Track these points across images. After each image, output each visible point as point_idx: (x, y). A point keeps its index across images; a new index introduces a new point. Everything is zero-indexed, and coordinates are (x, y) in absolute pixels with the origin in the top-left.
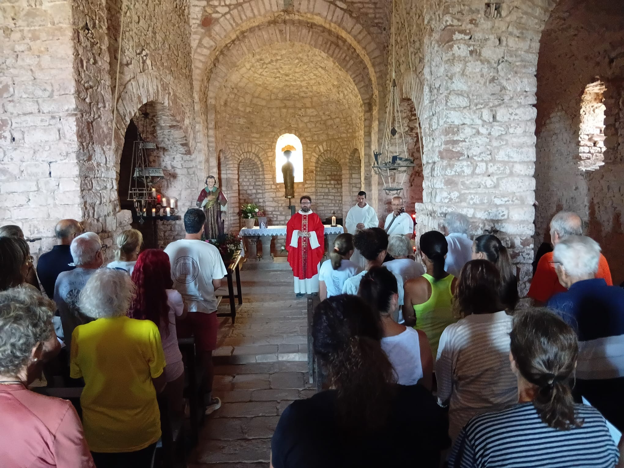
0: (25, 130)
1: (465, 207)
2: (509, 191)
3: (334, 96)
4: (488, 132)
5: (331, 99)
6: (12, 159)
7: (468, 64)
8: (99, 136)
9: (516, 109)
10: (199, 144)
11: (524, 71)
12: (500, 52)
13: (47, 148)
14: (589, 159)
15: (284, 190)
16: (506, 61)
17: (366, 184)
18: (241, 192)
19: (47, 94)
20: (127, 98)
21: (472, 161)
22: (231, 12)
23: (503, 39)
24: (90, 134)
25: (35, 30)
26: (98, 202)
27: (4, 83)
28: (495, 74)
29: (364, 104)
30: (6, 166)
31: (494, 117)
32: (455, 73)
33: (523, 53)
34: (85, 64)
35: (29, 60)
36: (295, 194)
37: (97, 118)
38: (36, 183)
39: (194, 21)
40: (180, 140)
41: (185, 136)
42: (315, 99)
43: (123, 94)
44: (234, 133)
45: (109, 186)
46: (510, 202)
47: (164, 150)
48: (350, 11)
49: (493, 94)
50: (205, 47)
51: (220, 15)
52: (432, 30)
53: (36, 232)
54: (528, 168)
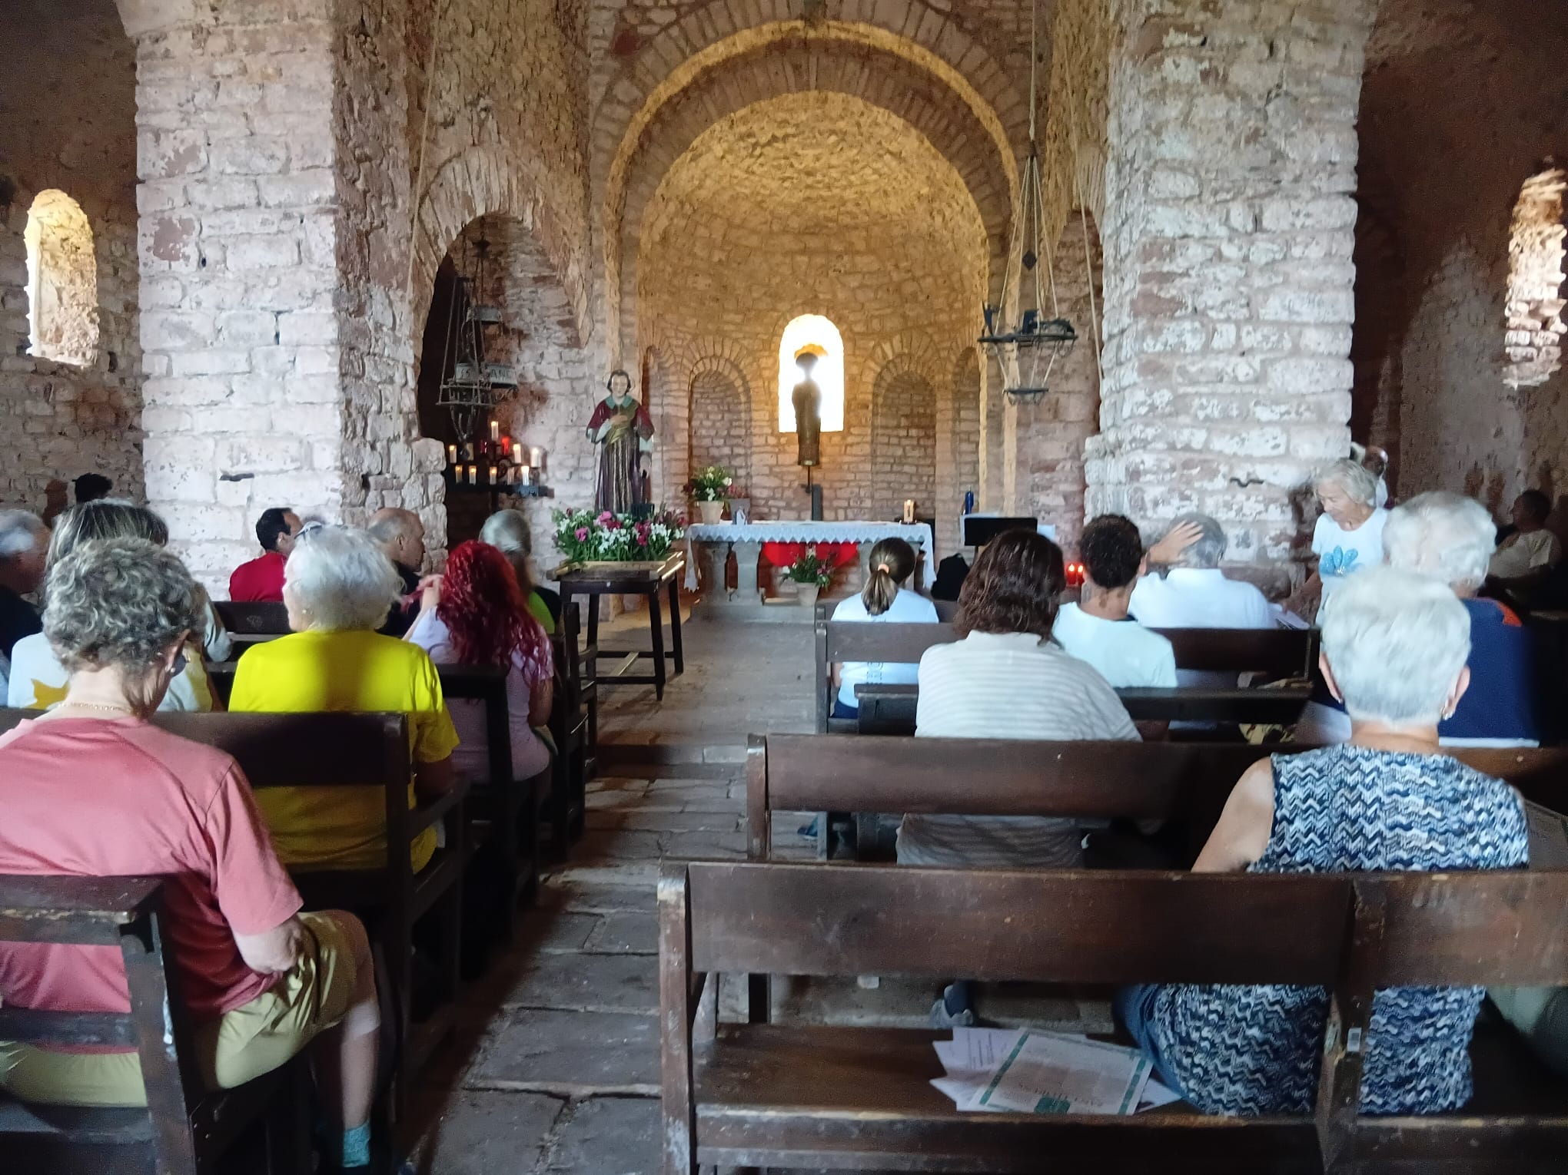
0: (229, 242)
1: (1187, 426)
2: (1290, 389)
3: (922, 223)
4: (1241, 255)
5: (913, 231)
6: (199, 304)
7: (1198, 101)
8: (381, 264)
9: (1308, 202)
10: (598, 326)
11: (1327, 116)
12: (1270, 73)
13: (273, 281)
14: (1531, 360)
15: (797, 448)
16: (1287, 94)
17: (989, 427)
18: (695, 452)
19: (276, 166)
20: (443, 196)
21: (1205, 321)
22: (682, 21)
23: (1281, 45)
24: (363, 258)
25: (258, 31)
26: (374, 408)
27: (189, 142)
28: (1260, 124)
29: (990, 236)
30: (186, 319)
31: (1257, 221)
32: (1167, 122)
33: (1325, 75)
34: (356, 106)
35: (242, 94)
36: (824, 460)
37: (377, 228)
38: (246, 355)
39: (597, 43)
40: (557, 311)
41: (568, 304)
42: (876, 230)
43: (433, 186)
44: (683, 310)
45: (399, 379)
46: (1293, 415)
47: (521, 335)
48: (958, 15)
49: (1254, 169)
50: (619, 102)
51: (656, 29)
52: (1122, 32)
53: (243, 460)
54: (1335, 337)
